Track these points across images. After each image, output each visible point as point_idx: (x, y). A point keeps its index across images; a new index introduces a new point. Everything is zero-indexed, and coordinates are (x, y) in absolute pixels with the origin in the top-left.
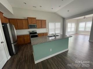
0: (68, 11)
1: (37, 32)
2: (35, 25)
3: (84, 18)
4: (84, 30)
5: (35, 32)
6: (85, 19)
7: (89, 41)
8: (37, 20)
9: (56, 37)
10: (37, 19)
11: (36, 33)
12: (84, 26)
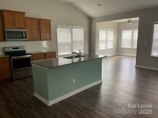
0: (100, 5)
1: (27, 51)
2: (23, 30)
3: (129, 22)
4: (130, 47)
5: (20, 50)
6: (131, 23)
7: (136, 67)
8: (27, 18)
9: (80, 58)
10: (26, 15)
11: (24, 53)
12: (131, 38)
